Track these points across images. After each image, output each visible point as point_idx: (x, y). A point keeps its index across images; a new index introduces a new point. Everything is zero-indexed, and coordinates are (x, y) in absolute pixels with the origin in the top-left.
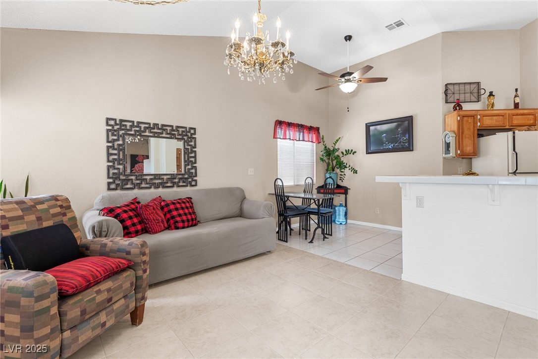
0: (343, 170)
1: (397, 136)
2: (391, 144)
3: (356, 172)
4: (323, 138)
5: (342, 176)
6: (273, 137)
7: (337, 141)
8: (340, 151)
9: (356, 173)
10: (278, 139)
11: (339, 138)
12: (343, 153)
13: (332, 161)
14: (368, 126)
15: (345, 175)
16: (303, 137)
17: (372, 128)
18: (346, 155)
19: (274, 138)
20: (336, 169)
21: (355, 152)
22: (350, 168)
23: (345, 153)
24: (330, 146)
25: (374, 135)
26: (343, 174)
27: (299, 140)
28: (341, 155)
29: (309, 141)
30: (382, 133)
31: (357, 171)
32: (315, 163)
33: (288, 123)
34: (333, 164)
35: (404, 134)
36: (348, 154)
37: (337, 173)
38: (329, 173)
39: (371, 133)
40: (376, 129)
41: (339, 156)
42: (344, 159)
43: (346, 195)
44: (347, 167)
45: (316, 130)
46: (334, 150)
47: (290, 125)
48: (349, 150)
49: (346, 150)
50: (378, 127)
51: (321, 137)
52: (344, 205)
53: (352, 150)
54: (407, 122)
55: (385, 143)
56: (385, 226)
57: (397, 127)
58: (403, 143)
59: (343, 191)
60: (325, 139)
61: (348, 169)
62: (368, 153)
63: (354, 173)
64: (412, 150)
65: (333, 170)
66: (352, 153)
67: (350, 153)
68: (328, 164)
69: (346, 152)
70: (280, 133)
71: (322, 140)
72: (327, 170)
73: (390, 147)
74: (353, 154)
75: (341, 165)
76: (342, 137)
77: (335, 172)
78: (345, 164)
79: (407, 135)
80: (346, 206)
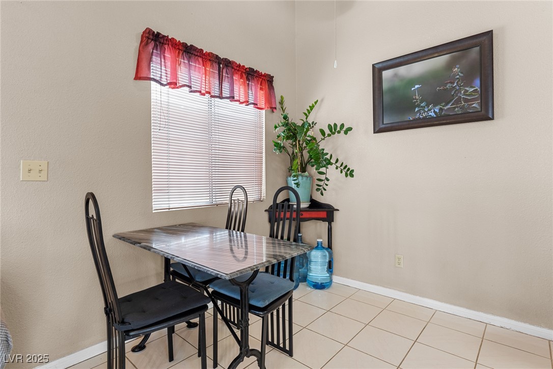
0: (323, 170)
1: (449, 86)
2: (434, 106)
3: (349, 173)
4: (281, 103)
5: (321, 183)
6: (133, 73)
7: (312, 108)
8: (317, 128)
9: (352, 176)
10: (153, 83)
11: (316, 103)
12: (322, 132)
13: (301, 150)
14: (378, 71)
15: (328, 180)
16: (232, 90)
17: (386, 74)
18: (329, 135)
19: (137, 77)
20: (309, 167)
21: (350, 129)
22: (338, 164)
23: (327, 132)
24: (296, 119)
25: (392, 90)
26: (323, 177)
27: (221, 97)
28: (319, 137)
29: (247, 103)
30: (411, 82)
31: (353, 171)
32: (264, 154)
33: (185, 45)
34: (302, 155)
35: (467, 79)
36: (334, 133)
37: (310, 176)
38: (294, 176)
39: (385, 86)
40: (396, 75)
41: (315, 139)
42: (326, 146)
43: (330, 224)
44: (331, 164)
45: (267, 81)
46: (303, 125)
47: (189, 51)
48: (335, 125)
49: (329, 125)
50: (403, 70)
51: (278, 99)
52: (326, 244)
53: (342, 125)
54: (478, 48)
55: (418, 106)
56: (418, 297)
57: (450, 66)
58: (466, 101)
59: (323, 214)
60: (285, 105)
61: (334, 167)
62: (377, 130)
63: (346, 175)
64: (493, 119)
65: (303, 170)
66: (342, 132)
67: (339, 132)
68: (293, 157)
69: (331, 131)
70: (159, 68)
71: (278, 106)
72: (290, 170)
73: (432, 114)
74: (346, 133)
75: (320, 159)
76: (322, 100)
77: (306, 174)
78: (328, 157)
79: (477, 83)
80: (330, 247)
